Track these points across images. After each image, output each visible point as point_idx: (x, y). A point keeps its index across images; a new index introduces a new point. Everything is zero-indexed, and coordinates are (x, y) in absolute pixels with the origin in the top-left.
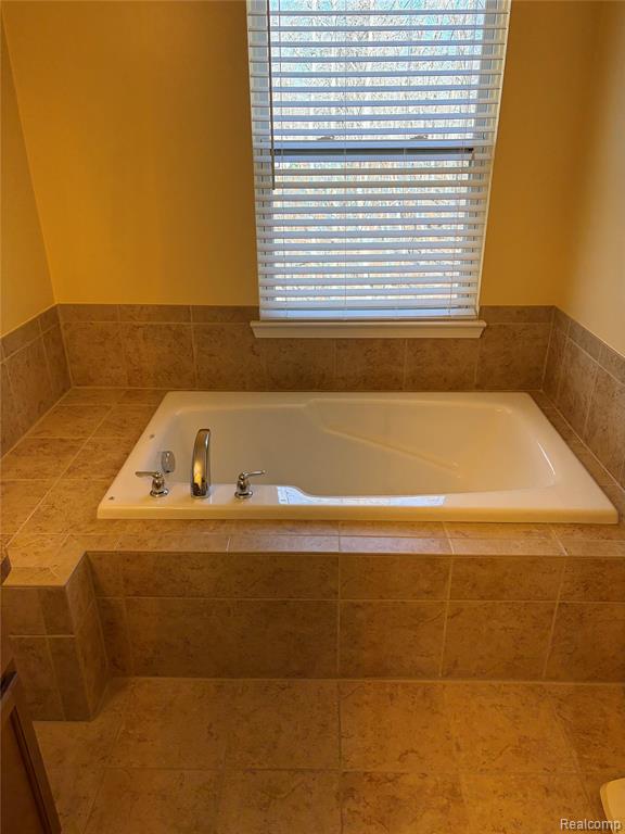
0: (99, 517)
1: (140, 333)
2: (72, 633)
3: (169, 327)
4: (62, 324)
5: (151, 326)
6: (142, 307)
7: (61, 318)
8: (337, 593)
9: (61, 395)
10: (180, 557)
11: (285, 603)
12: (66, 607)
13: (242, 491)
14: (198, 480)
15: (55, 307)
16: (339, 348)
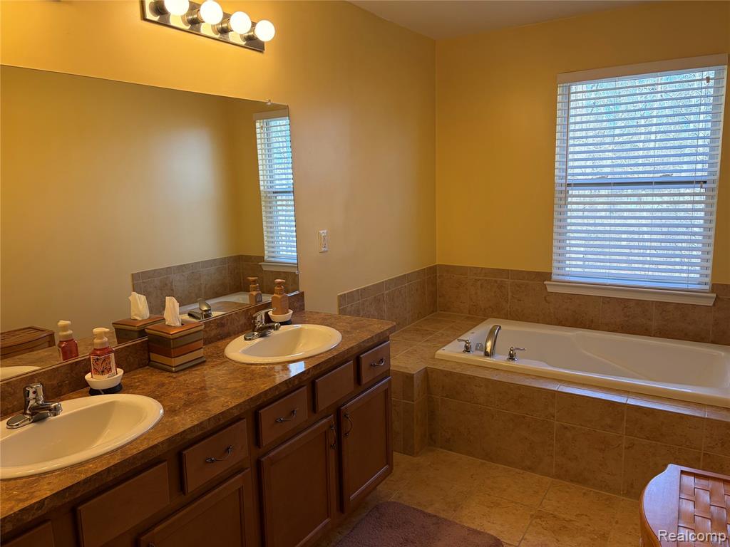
0: (436, 357)
1: (479, 283)
2: (413, 401)
3: (496, 281)
4: (438, 275)
5: (486, 280)
6: (482, 268)
7: (438, 272)
8: (554, 417)
9: (431, 313)
10: (470, 378)
11: (524, 417)
12: (413, 386)
13: (512, 357)
14: (488, 350)
15: (436, 266)
16: (604, 303)
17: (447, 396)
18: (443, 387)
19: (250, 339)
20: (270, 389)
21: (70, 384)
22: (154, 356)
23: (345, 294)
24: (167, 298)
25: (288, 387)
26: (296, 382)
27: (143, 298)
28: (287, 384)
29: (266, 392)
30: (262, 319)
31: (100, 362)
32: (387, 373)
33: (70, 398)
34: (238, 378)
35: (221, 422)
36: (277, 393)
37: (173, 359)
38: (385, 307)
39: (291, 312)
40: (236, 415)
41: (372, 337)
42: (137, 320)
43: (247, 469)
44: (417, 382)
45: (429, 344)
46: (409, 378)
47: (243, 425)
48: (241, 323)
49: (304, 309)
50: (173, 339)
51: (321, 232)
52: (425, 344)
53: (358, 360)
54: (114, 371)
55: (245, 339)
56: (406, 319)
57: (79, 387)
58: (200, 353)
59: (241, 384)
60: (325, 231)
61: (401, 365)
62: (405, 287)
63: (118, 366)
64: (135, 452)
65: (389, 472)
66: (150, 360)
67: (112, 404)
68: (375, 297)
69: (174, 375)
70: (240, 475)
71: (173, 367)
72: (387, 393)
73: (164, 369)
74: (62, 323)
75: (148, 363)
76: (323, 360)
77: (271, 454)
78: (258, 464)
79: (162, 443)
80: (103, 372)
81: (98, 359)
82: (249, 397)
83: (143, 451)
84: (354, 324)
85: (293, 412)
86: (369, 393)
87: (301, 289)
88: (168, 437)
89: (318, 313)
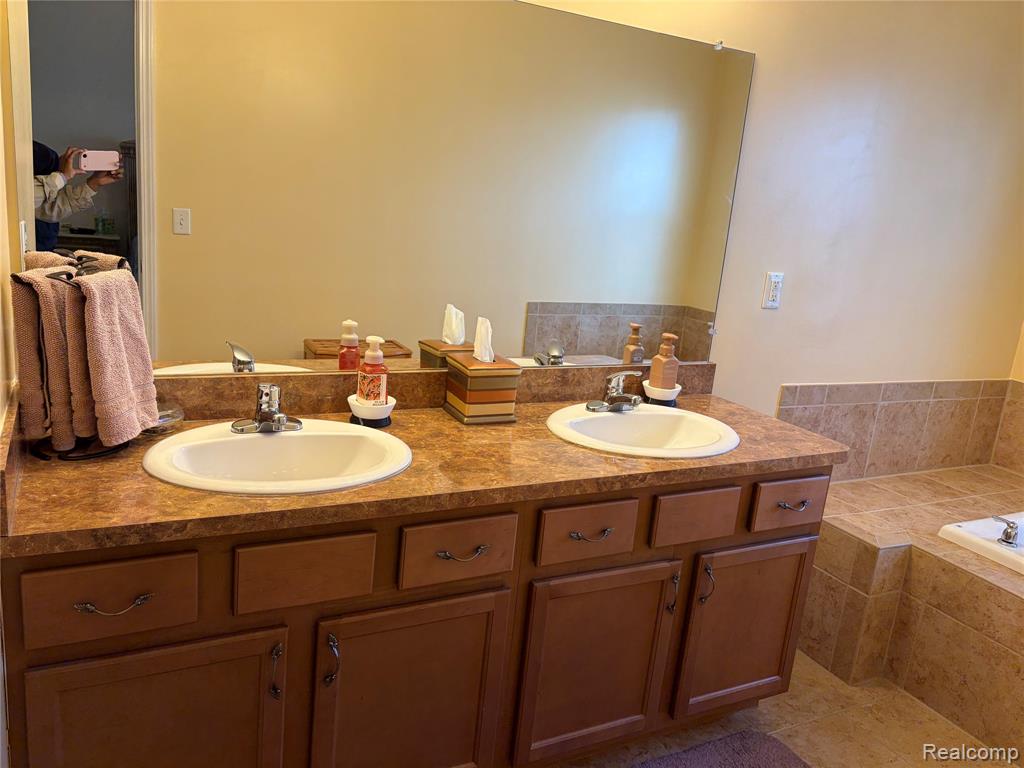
0: (940, 534)
2: (867, 593)
4: (1008, 399)
7: (1008, 393)
9: (971, 464)
12: (873, 568)
15: (1006, 382)
17: (938, 606)
18: (934, 589)
19: (594, 410)
20: (566, 482)
21: (333, 400)
22: (452, 398)
23: (796, 387)
24: (480, 319)
25: (599, 490)
26: (617, 487)
27: (461, 314)
28: (598, 483)
29: (557, 485)
30: (618, 385)
31: (366, 381)
32: (814, 528)
33: (327, 419)
34: (536, 455)
35: (469, 505)
36: (578, 492)
37: (467, 405)
38: (873, 428)
39: (679, 388)
40: (497, 502)
41: (791, 459)
42: (445, 343)
43: (508, 588)
44: (881, 564)
45: (941, 510)
46: (868, 553)
47: (513, 521)
48: (595, 384)
49: (710, 393)
50: (472, 377)
51: (772, 274)
52: (930, 508)
53: (754, 489)
54: (383, 398)
55: (588, 408)
56: (915, 459)
57: (339, 408)
58: (511, 408)
59: (533, 464)
60: (782, 274)
61: (862, 526)
62: (928, 404)
63: (389, 393)
64: (327, 503)
65: (782, 688)
66: (446, 401)
67: (360, 439)
68: (857, 407)
69: (464, 428)
70: (492, 594)
71: (466, 416)
72: (803, 561)
73: (457, 416)
74: (349, 322)
75: (441, 404)
76: (678, 468)
77: (553, 583)
78: (530, 587)
79: (370, 504)
80: (368, 395)
81: (364, 377)
82: (527, 484)
83: (338, 506)
84: (775, 433)
85: (604, 531)
86: (768, 548)
87: (712, 359)
88: (380, 499)
89: (728, 402)
